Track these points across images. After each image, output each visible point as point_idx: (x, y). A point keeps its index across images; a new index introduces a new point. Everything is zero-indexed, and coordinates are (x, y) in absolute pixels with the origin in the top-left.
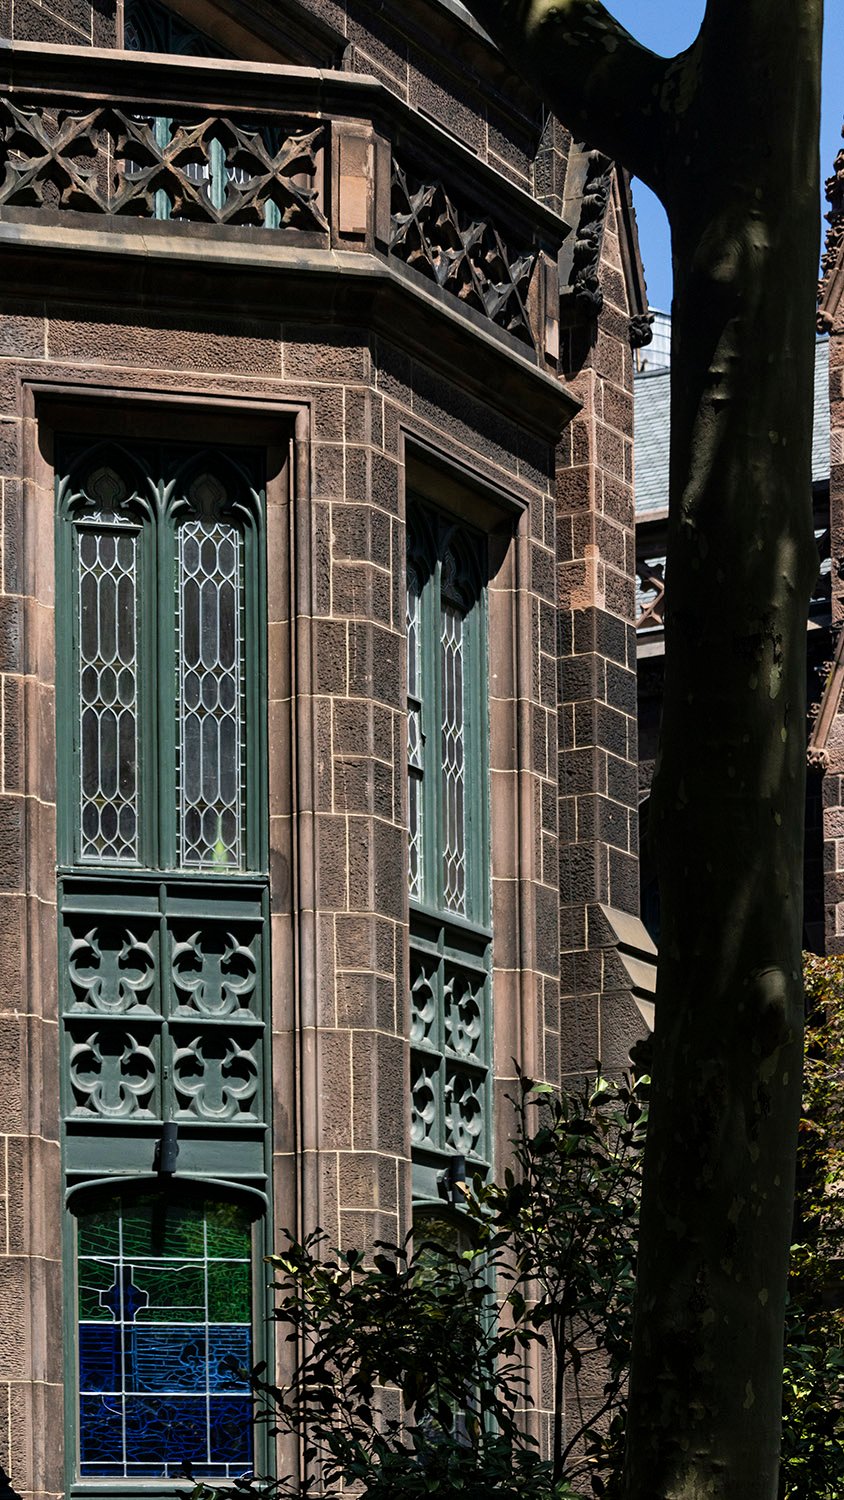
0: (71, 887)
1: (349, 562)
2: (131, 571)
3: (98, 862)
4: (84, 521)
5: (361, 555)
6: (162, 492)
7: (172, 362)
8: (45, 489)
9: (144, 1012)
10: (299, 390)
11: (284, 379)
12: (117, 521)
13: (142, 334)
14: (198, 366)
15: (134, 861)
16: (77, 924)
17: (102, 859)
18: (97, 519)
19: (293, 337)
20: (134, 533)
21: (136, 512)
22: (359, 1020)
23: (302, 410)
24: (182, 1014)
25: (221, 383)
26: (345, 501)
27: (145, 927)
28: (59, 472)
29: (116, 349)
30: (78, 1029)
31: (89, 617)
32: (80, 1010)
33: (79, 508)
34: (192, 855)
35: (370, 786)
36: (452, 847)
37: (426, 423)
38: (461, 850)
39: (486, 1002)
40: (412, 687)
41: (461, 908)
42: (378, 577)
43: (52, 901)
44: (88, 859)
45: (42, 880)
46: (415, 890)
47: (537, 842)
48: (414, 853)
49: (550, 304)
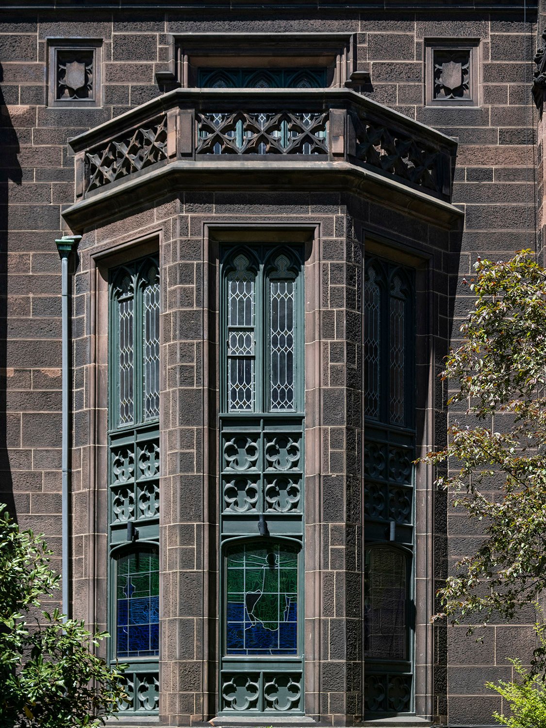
0: (114, 438)
1: (173, 288)
2: (133, 314)
3: (123, 425)
4: (122, 298)
5: (175, 284)
6: (134, 279)
7: (127, 231)
8: (105, 288)
9: (133, 480)
10: (160, 225)
11: (156, 223)
12: (129, 295)
13: (119, 223)
14: (133, 229)
15: (132, 423)
16: (115, 450)
18: (124, 296)
19: (159, 204)
20: (132, 297)
21: (132, 290)
22: (174, 471)
23: (159, 232)
24: (142, 479)
26: (172, 264)
27: (132, 447)
28: (109, 283)
29: (112, 233)
30: (115, 490)
31: (122, 333)
32: (116, 483)
33: (119, 294)
34: (148, 416)
35: (178, 376)
36: (282, 383)
37: (227, 215)
38: (290, 383)
39: (302, 444)
40: (248, 322)
41: (290, 407)
42: (184, 289)
43: (106, 444)
44: (121, 426)
45: (102, 438)
46: (248, 407)
47: (325, 370)
48: (248, 391)
49: (336, 131)
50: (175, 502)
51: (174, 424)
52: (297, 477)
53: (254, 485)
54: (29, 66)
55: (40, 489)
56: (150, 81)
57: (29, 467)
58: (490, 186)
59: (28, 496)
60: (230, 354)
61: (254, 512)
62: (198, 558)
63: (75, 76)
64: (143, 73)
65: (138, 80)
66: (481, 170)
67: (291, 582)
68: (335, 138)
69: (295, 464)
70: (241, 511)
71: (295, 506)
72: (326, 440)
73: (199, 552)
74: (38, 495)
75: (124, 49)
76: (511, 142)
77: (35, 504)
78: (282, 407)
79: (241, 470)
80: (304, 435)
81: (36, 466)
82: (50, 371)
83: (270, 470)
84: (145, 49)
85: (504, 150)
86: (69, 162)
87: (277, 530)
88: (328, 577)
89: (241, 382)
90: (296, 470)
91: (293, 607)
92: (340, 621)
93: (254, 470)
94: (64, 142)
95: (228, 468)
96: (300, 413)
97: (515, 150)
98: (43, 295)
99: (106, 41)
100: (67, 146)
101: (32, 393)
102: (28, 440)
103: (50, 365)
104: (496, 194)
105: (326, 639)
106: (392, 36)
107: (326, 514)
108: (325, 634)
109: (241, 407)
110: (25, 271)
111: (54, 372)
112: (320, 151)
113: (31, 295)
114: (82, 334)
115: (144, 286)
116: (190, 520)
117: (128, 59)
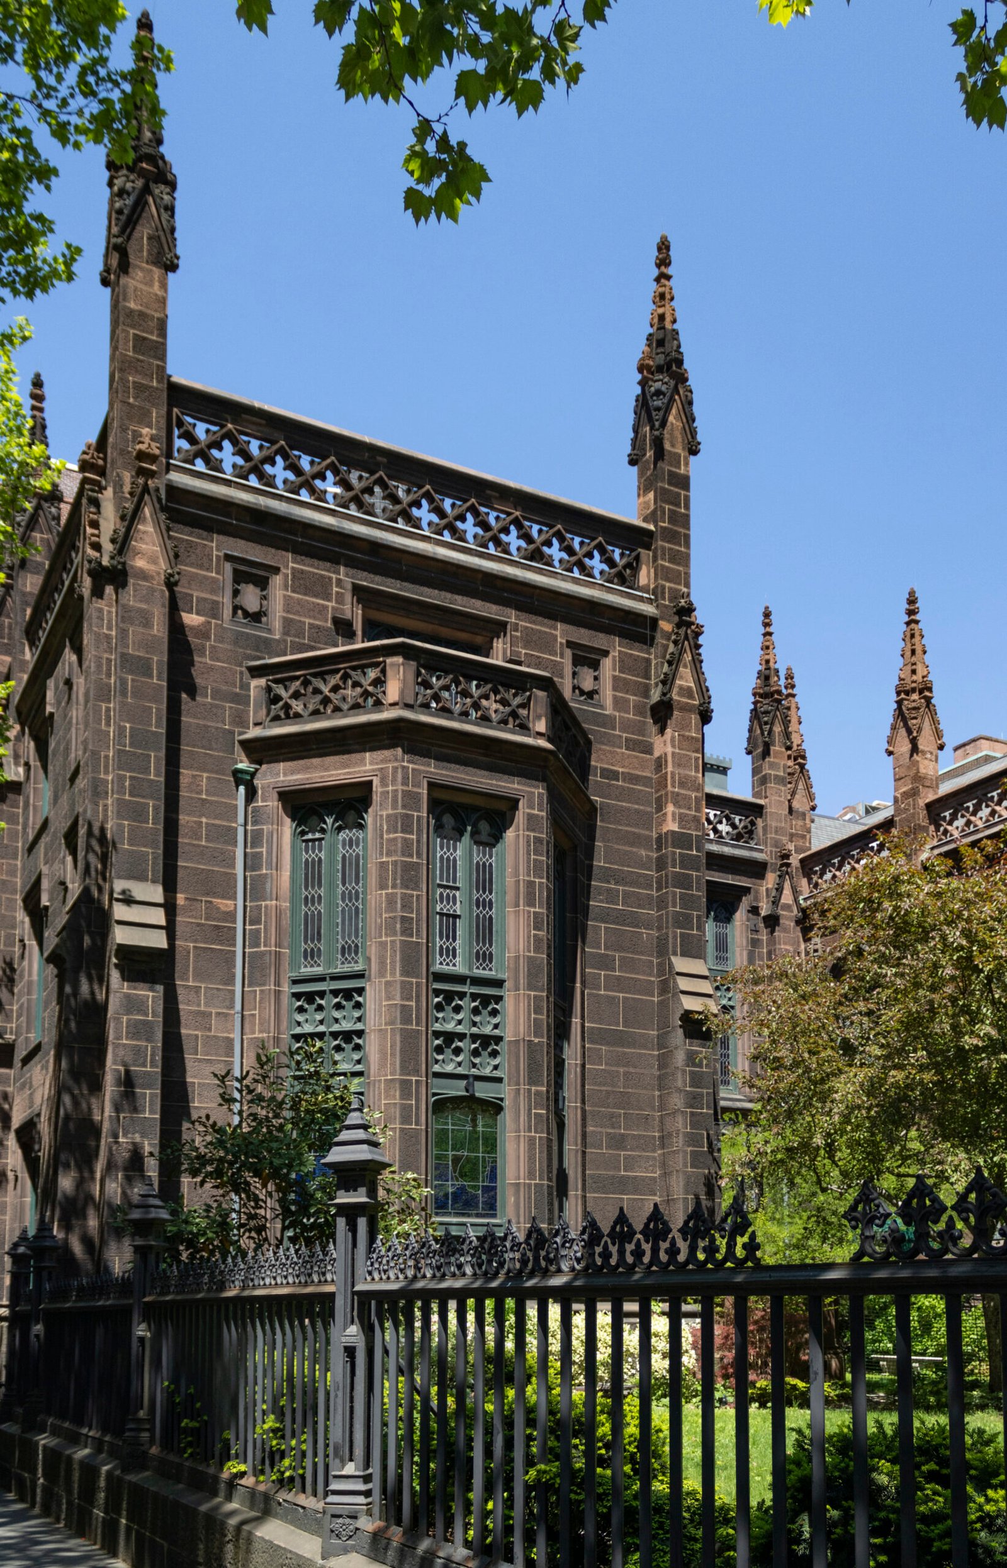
0: (295, 982)
1: (392, 836)
2: (322, 855)
3: (307, 971)
4: (305, 837)
5: (396, 832)
6: (329, 821)
7: (327, 770)
8: (288, 827)
9: (322, 1028)
10: (373, 770)
11: (368, 767)
12: (318, 835)
13: (316, 761)
14: (336, 769)
15: (321, 969)
16: (297, 996)
17: (309, 969)
18: (310, 836)
19: (372, 750)
20: (323, 839)
21: (323, 831)
22: (392, 1023)
23: (374, 778)
24: (336, 1028)
25: (344, 774)
26: (390, 812)
27: (322, 994)
28: (293, 820)
29: (306, 769)
30: (296, 1037)
31: (306, 875)
32: (298, 1030)
33: (303, 833)
34: (343, 963)
35: (398, 926)
36: (484, 945)
37: (444, 772)
38: (491, 945)
39: (503, 1007)
40: (455, 881)
41: (491, 969)
42: (405, 839)
43: (287, 989)
44: (303, 970)
45: (282, 981)
46: (454, 965)
47: (529, 937)
48: (454, 949)
49: (539, 711)
50: (393, 1055)
51: (393, 974)
52: (498, 1039)
53: (460, 1044)
54: (205, 577)
55: (210, 1030)
56: (326, 621)
57: (199, 1005)
58: (618, 787)
59: (197, 1036)
60: (438, 910)
61: (460, 1070)
62: (417, 1114)
63: (251, 598)
64: (320, 612)
65: (315, 618)
66: (611, 771)
67: (491, 1143)
68: (539, 717)
69: (496, 1026)
70: (449, 1068)
71: (496, 1067)
72: (529, 1005)
73: (417, 1108)
74: (208, 1037)
75: (301, 583)
76: (633, 750)
77: (204, 1046)
78: (484, 969)
79: (450, 1027)
80: (506, 998)
81: (206, 1005)
82: (224, 904)
83: (475, 1030)
84: (321, 588)
85: (629, 756)
86: (246, 687)
87: (482, 1091)
88: (531, 1140)
89: (448, 939)
90: (497, 1032)
91: (494, 1170)
92: (542, 1185)
93: (460, 1029)
94: (241, 666)
95: (437, 1025)
96: (500, 976)
97: (637, 757)
98: (217, 822)
99: (283, 570)
100: (244, 669)
101: (203, 925)
102: (198, 976)
103: (223, 898)
104: (622, 794)
105: (530, 1203)
106: (540, 631)
107: (530, 1078)
108: (530, 1198)
109: (448, 964)
110: (197, 793)
111: (226, 905)
112: (524, 728)
113: (204, 820)
114: (260, 868)
115: (340, 829)
116: (409, 1074)
117: (305, 594)
